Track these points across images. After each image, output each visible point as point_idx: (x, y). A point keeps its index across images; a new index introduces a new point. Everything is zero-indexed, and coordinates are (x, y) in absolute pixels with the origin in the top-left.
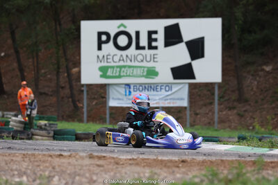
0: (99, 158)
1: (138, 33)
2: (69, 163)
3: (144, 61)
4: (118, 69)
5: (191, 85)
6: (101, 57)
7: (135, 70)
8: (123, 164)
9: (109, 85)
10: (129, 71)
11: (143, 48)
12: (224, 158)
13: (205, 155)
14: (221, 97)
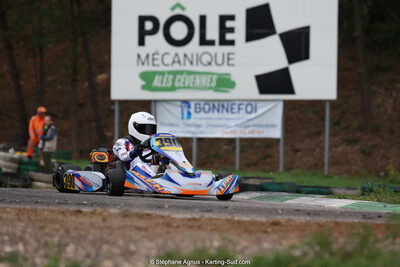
0: (141, 216)
1: (203, 19)
2: (92, 224)
3: (213, 63)
4: (171, 77)
5: (287, 103)
6: (143, 57)
7: (198, 77)
8: (178, 227)
9: (156, 101)
10: (189, 80)
11: (212, 43)
12: (340, 220)
13: (309, 214)
14: (335, 124)
